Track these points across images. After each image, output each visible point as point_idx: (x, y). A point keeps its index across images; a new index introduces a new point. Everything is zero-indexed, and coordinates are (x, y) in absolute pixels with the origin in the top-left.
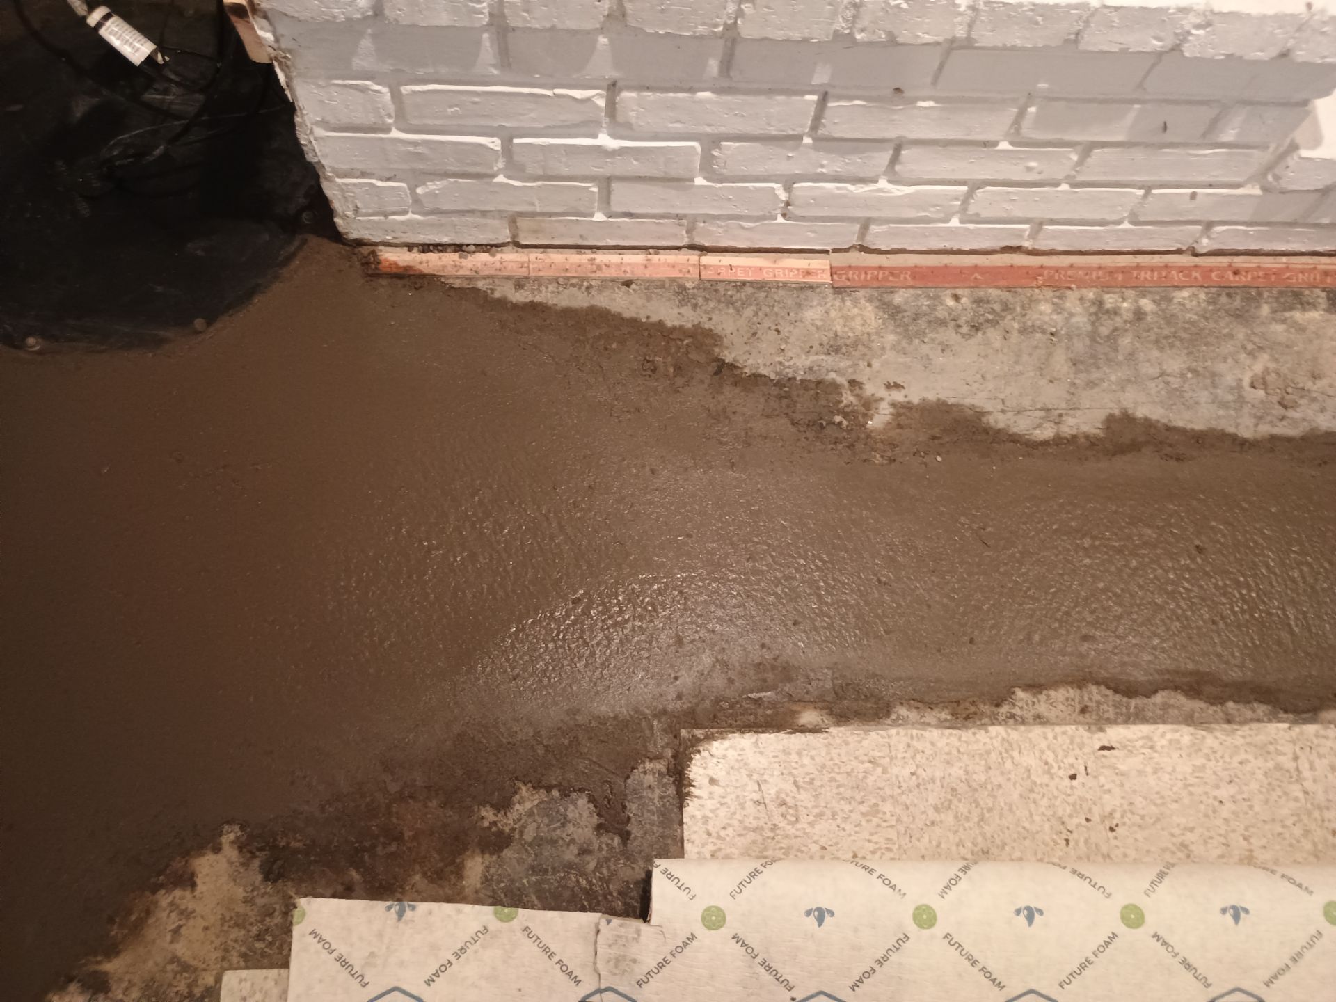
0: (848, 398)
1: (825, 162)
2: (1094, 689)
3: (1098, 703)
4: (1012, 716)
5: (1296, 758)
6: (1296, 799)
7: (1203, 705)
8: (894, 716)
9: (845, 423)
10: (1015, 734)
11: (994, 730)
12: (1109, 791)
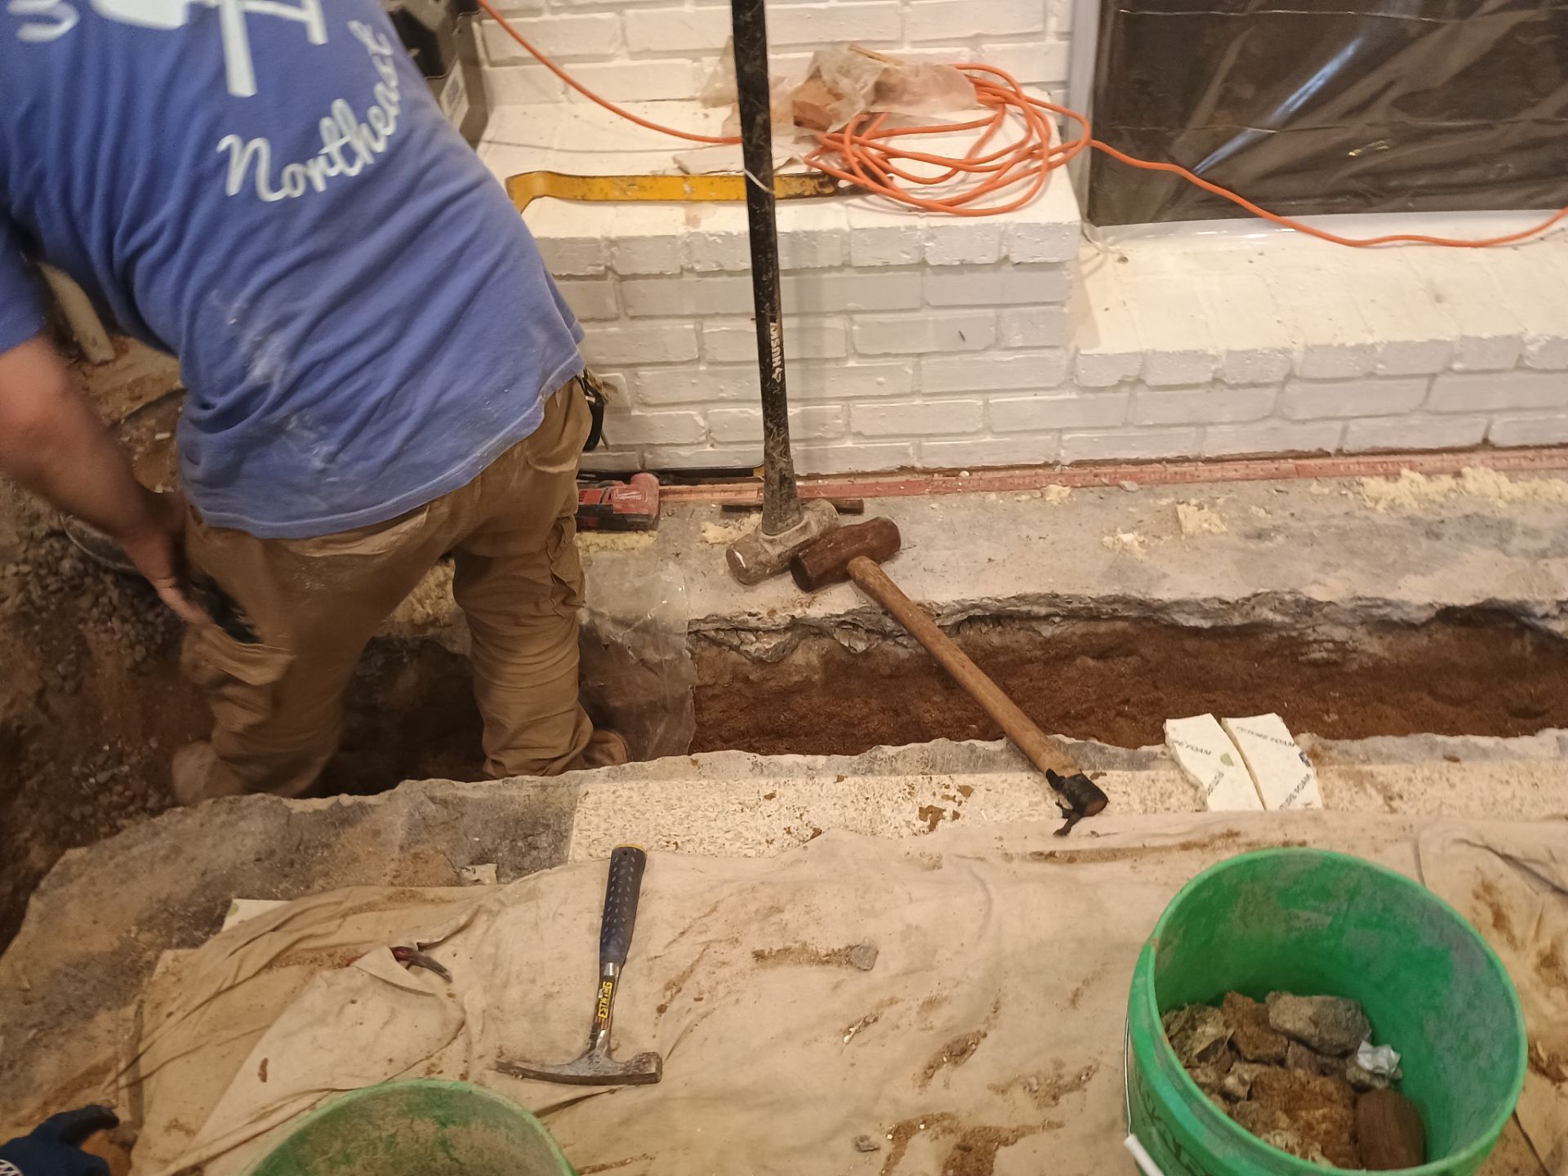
1: (722, 387)
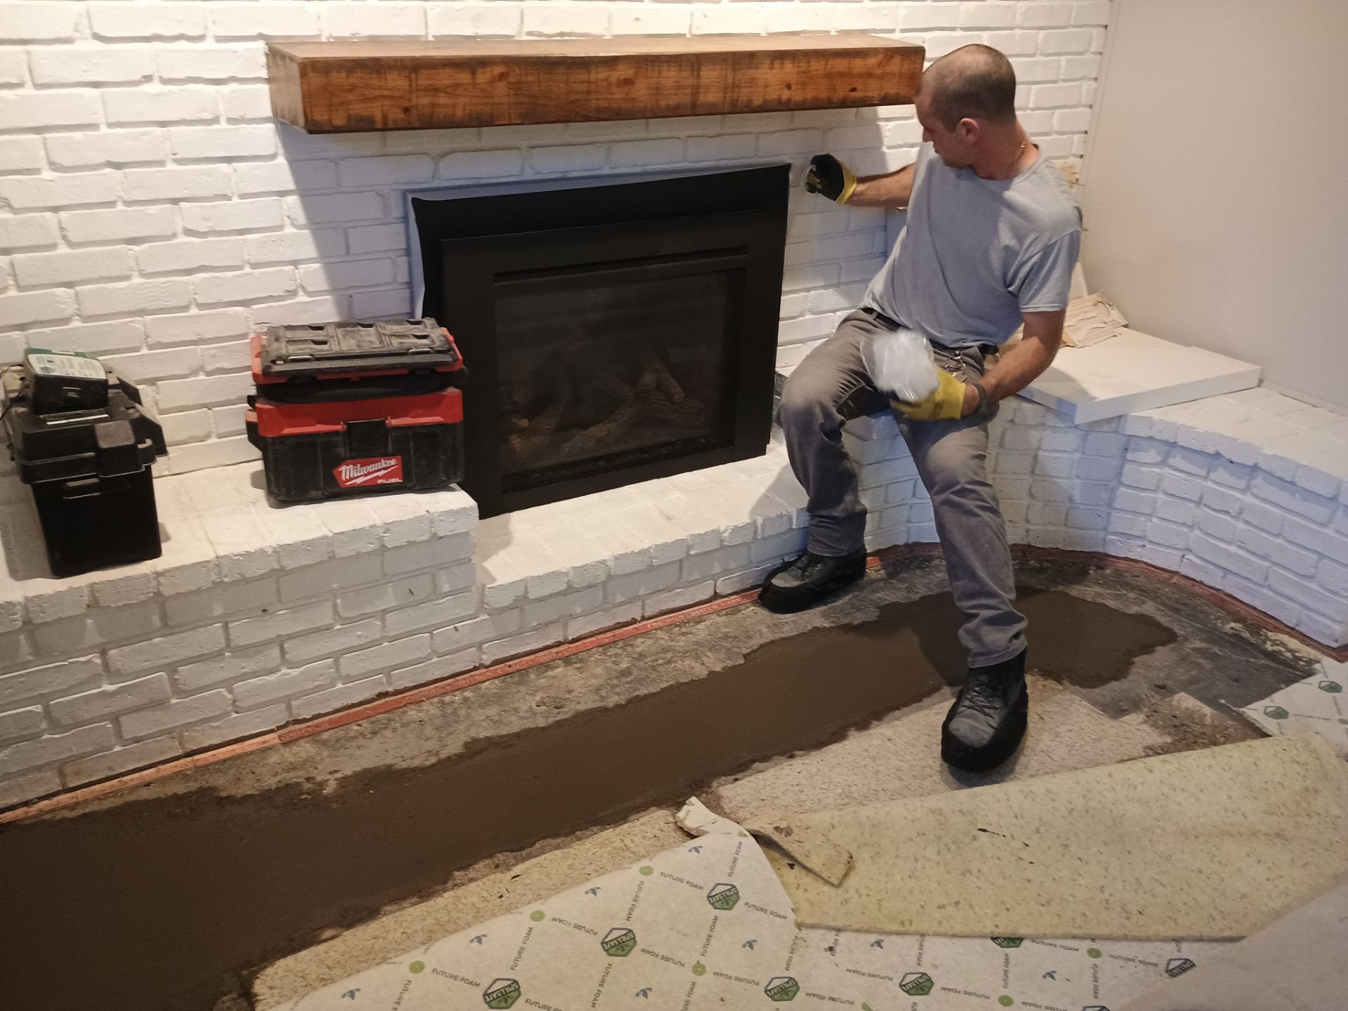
0: (307, 786)
2: (499, 855)
3: (504, 860)
4: (456, 885)
5: (622, 841)
6: (630, 857)
7: (563, 839)
8: (382, 913)
9: (309, 797)
10: (459, 892)
11: (446, 895)
12: (524, 894)
